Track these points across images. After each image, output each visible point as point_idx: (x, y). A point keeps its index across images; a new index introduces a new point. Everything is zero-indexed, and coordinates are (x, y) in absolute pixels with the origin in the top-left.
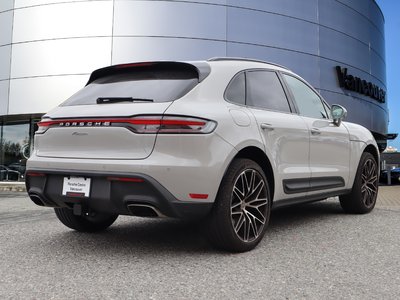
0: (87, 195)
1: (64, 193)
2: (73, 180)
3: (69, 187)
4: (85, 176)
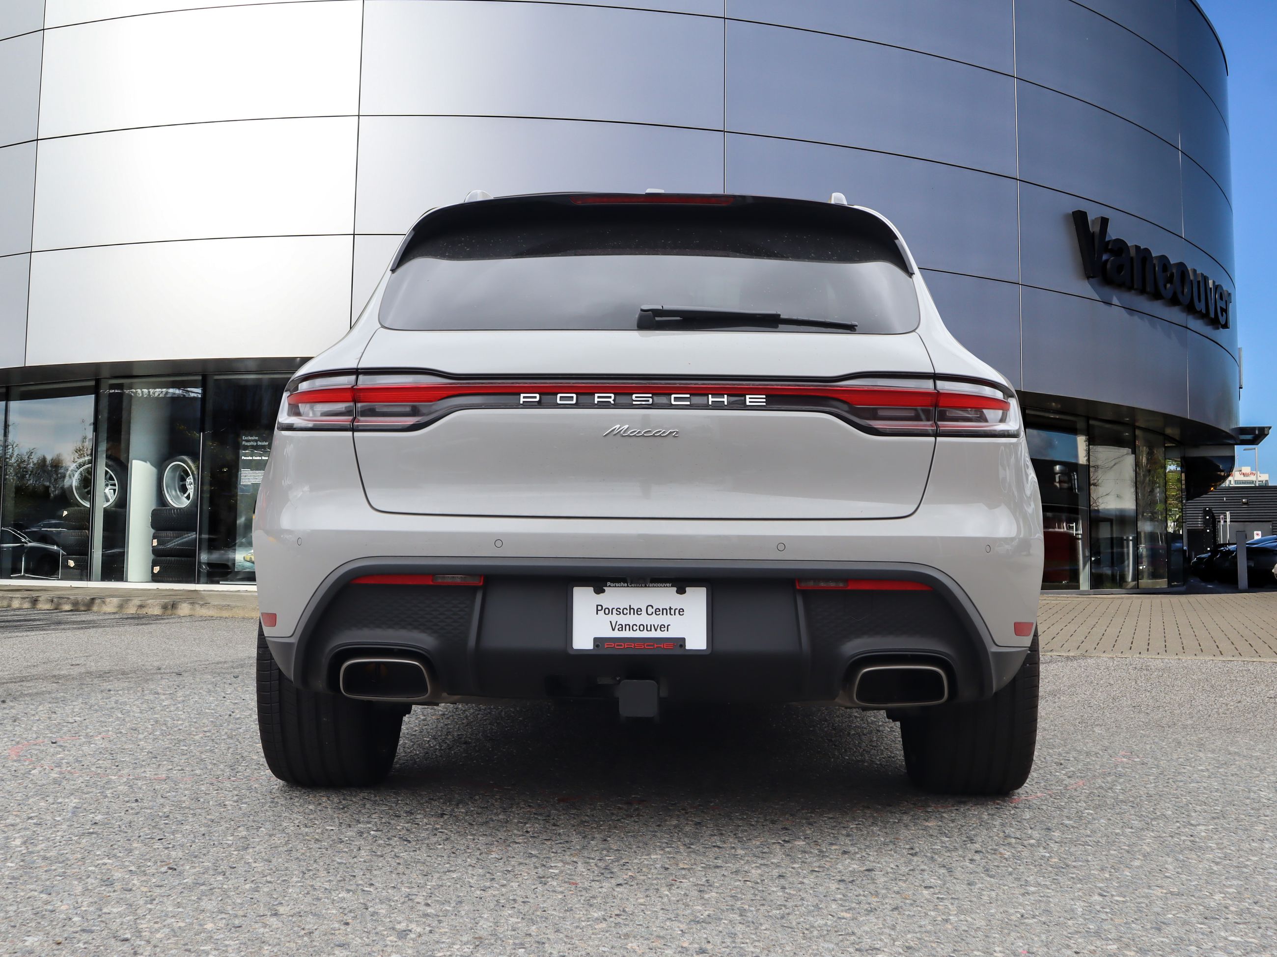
0: (697, 644)
1: (582, 644)
3: (600, 619)
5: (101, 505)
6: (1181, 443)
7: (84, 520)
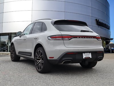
0: (91, 57)
1: (84, 58)
2: (86, 54)
3: (85, 56)
4: (89, 52)
5: (9, 45)
6: (105, 40)
7: (7, 47)
